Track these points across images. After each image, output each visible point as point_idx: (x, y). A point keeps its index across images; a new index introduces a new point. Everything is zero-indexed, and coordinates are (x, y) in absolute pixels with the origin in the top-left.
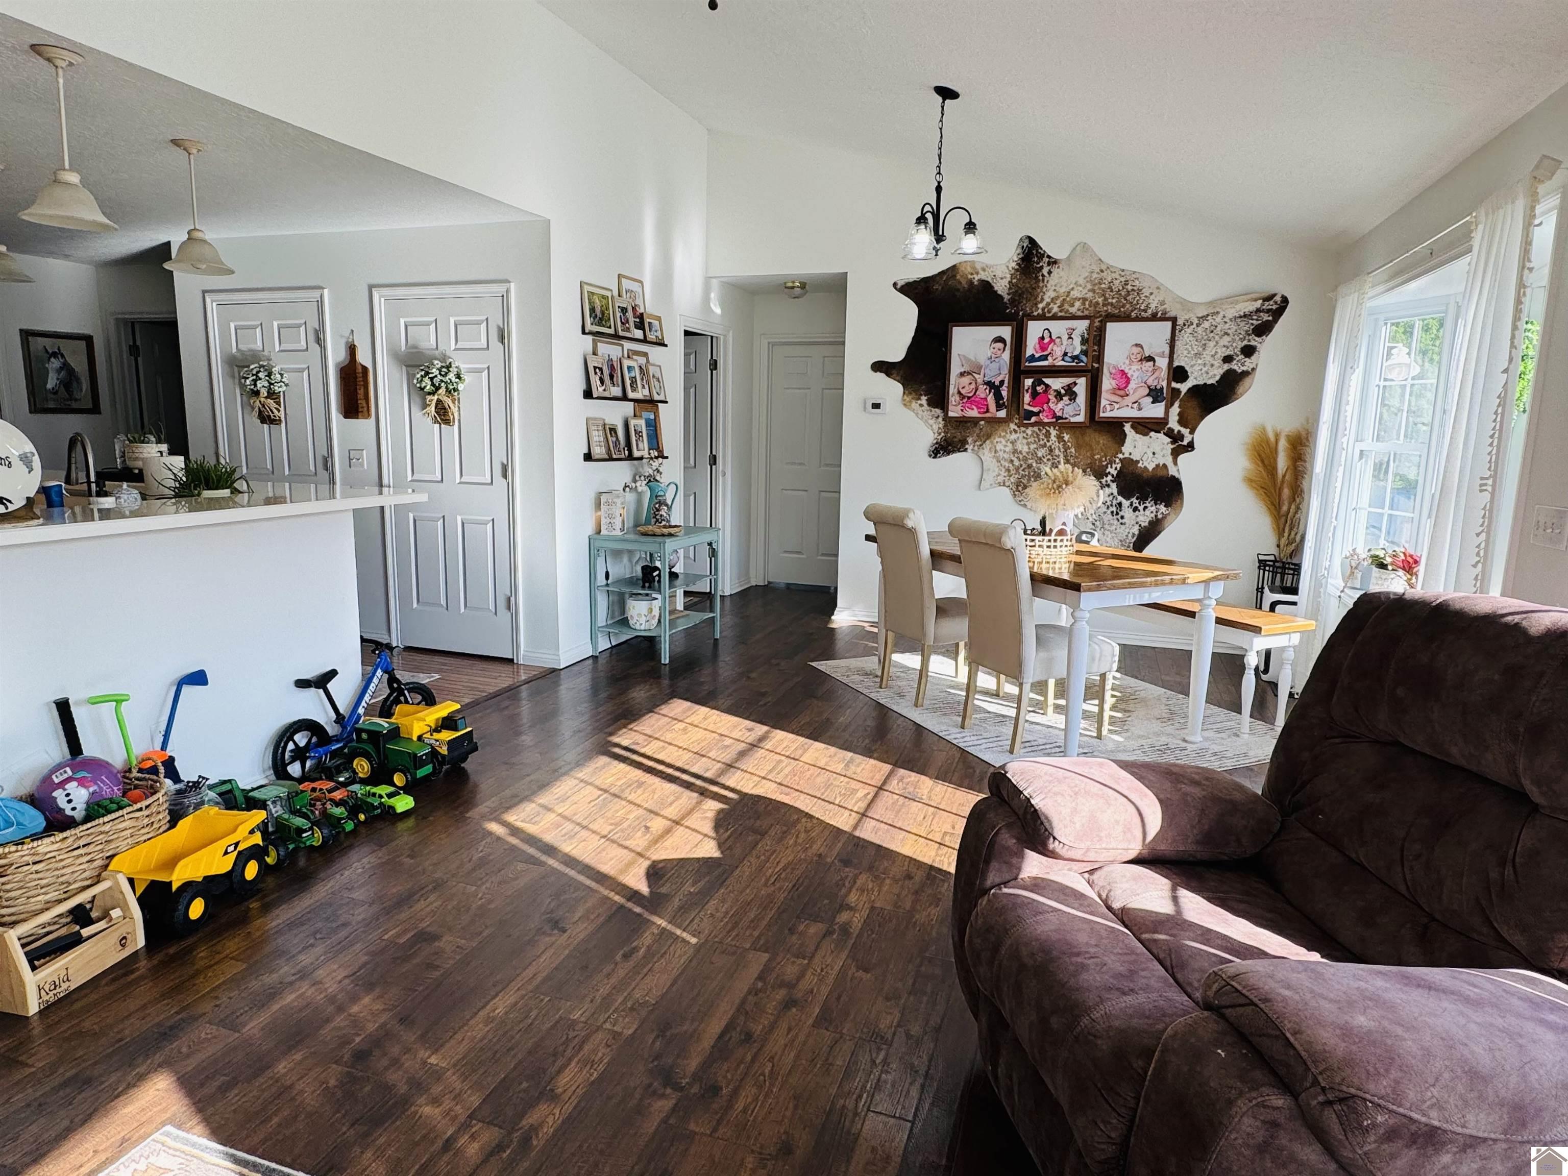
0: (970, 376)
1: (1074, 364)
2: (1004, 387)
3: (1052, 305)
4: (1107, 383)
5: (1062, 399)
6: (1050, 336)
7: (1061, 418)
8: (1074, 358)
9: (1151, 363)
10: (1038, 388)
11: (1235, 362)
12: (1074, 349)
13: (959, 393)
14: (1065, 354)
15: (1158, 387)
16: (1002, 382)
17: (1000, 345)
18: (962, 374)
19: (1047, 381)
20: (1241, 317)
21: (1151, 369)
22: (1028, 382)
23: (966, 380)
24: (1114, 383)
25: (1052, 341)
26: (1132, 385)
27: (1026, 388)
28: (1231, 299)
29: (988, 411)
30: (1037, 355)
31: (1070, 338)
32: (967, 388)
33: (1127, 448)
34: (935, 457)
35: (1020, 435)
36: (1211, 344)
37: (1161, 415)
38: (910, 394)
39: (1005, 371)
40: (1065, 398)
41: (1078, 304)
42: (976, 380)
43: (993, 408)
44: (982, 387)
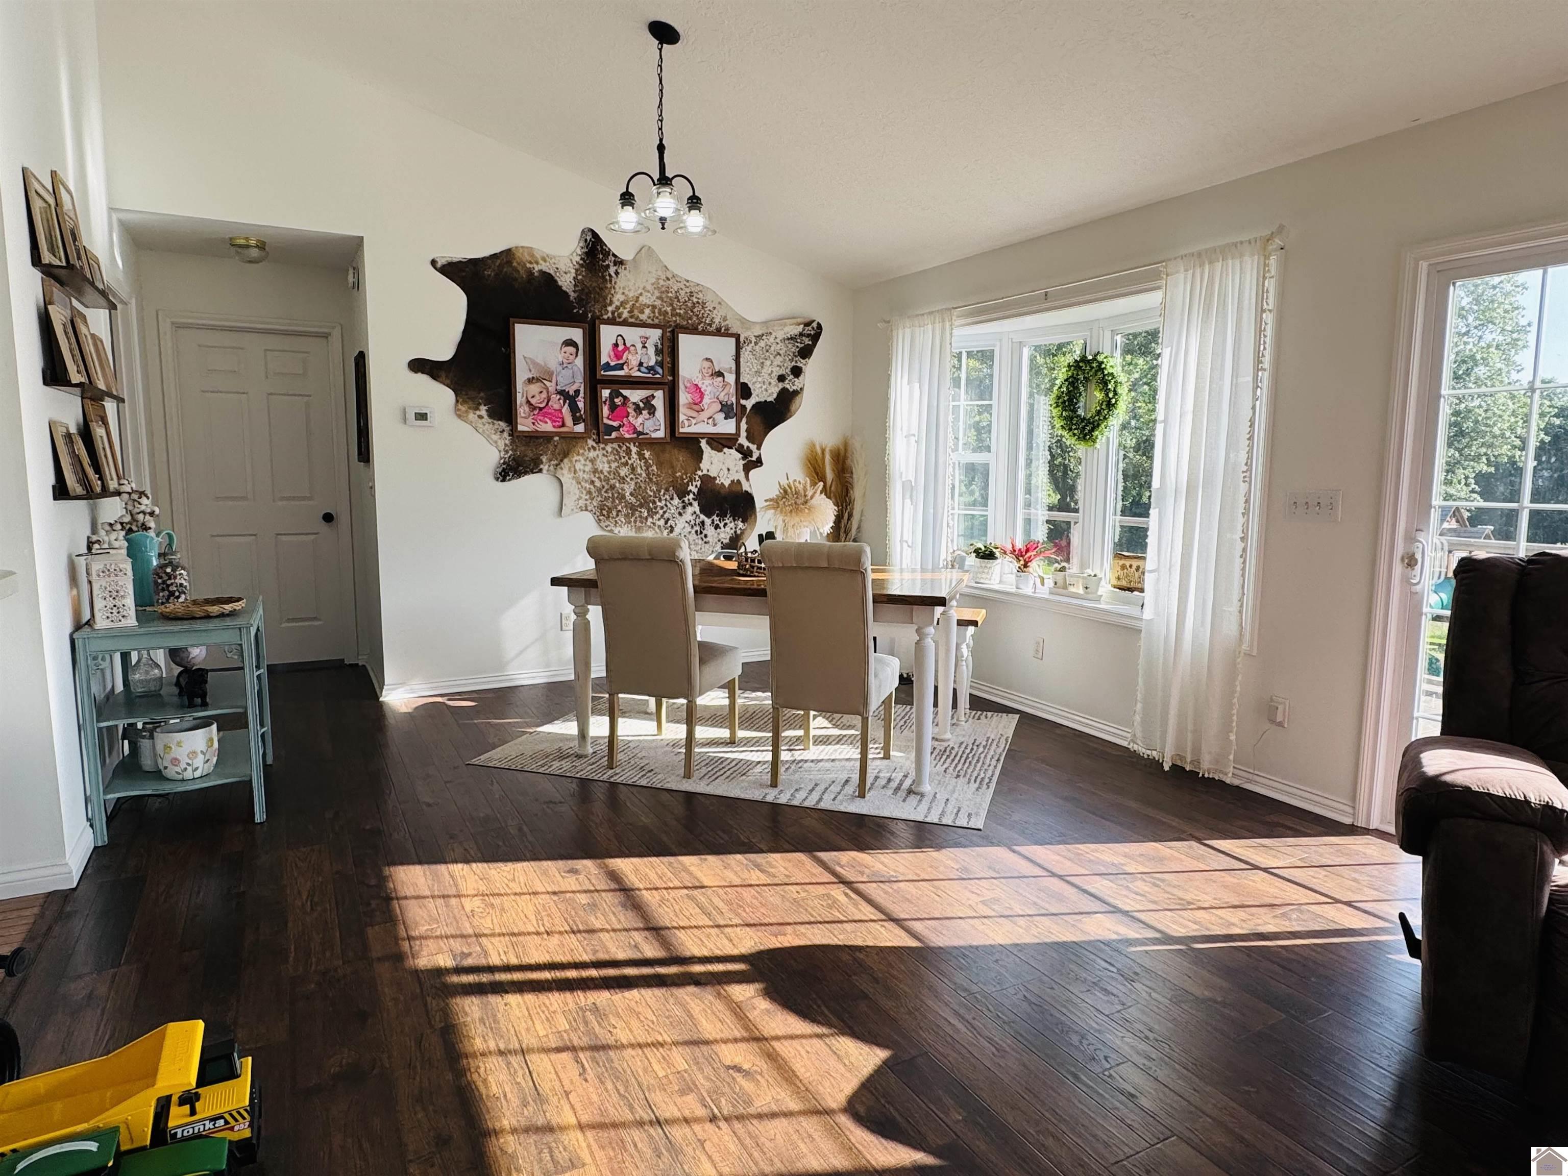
0: (539, 384)
1: (650, 375)
2: (579, 398)
3: (621, 310)
4: (684, 398)
5: (641, 413)
6: (625, 344)
7: (642, 433)
8: (650, 369)
9: (721, 379)
10: (616, 400)
11: (787, 381)
12: (649, 359)
13: (528, 402)
14: (641, 364)
15: (729, 403)
16: (577, 392)
17: (572, 349)
18: (530, 381)
19: (625, 392)
20: (788, 339)
21: (721, 385)
22: (606, 393)
23: (534, 388)
24: (689, 396)
25: (626, 349)
26: (706, 400)
27: (604, 399)
28: (781, 320)
29: (563, 425)
30: (612, 364)
31: (644, 347)
32: (537, 397)
33: (705, 465)
34: (503, 480)
35: (600, 453)
36: (768, 363)
37: (734, 431)
38: (464, 402)
39: (580, 379)
40: (645, 412)
41: (647, 311)
42: (547, 389)
43: (569, 421)
44: (555, 397)
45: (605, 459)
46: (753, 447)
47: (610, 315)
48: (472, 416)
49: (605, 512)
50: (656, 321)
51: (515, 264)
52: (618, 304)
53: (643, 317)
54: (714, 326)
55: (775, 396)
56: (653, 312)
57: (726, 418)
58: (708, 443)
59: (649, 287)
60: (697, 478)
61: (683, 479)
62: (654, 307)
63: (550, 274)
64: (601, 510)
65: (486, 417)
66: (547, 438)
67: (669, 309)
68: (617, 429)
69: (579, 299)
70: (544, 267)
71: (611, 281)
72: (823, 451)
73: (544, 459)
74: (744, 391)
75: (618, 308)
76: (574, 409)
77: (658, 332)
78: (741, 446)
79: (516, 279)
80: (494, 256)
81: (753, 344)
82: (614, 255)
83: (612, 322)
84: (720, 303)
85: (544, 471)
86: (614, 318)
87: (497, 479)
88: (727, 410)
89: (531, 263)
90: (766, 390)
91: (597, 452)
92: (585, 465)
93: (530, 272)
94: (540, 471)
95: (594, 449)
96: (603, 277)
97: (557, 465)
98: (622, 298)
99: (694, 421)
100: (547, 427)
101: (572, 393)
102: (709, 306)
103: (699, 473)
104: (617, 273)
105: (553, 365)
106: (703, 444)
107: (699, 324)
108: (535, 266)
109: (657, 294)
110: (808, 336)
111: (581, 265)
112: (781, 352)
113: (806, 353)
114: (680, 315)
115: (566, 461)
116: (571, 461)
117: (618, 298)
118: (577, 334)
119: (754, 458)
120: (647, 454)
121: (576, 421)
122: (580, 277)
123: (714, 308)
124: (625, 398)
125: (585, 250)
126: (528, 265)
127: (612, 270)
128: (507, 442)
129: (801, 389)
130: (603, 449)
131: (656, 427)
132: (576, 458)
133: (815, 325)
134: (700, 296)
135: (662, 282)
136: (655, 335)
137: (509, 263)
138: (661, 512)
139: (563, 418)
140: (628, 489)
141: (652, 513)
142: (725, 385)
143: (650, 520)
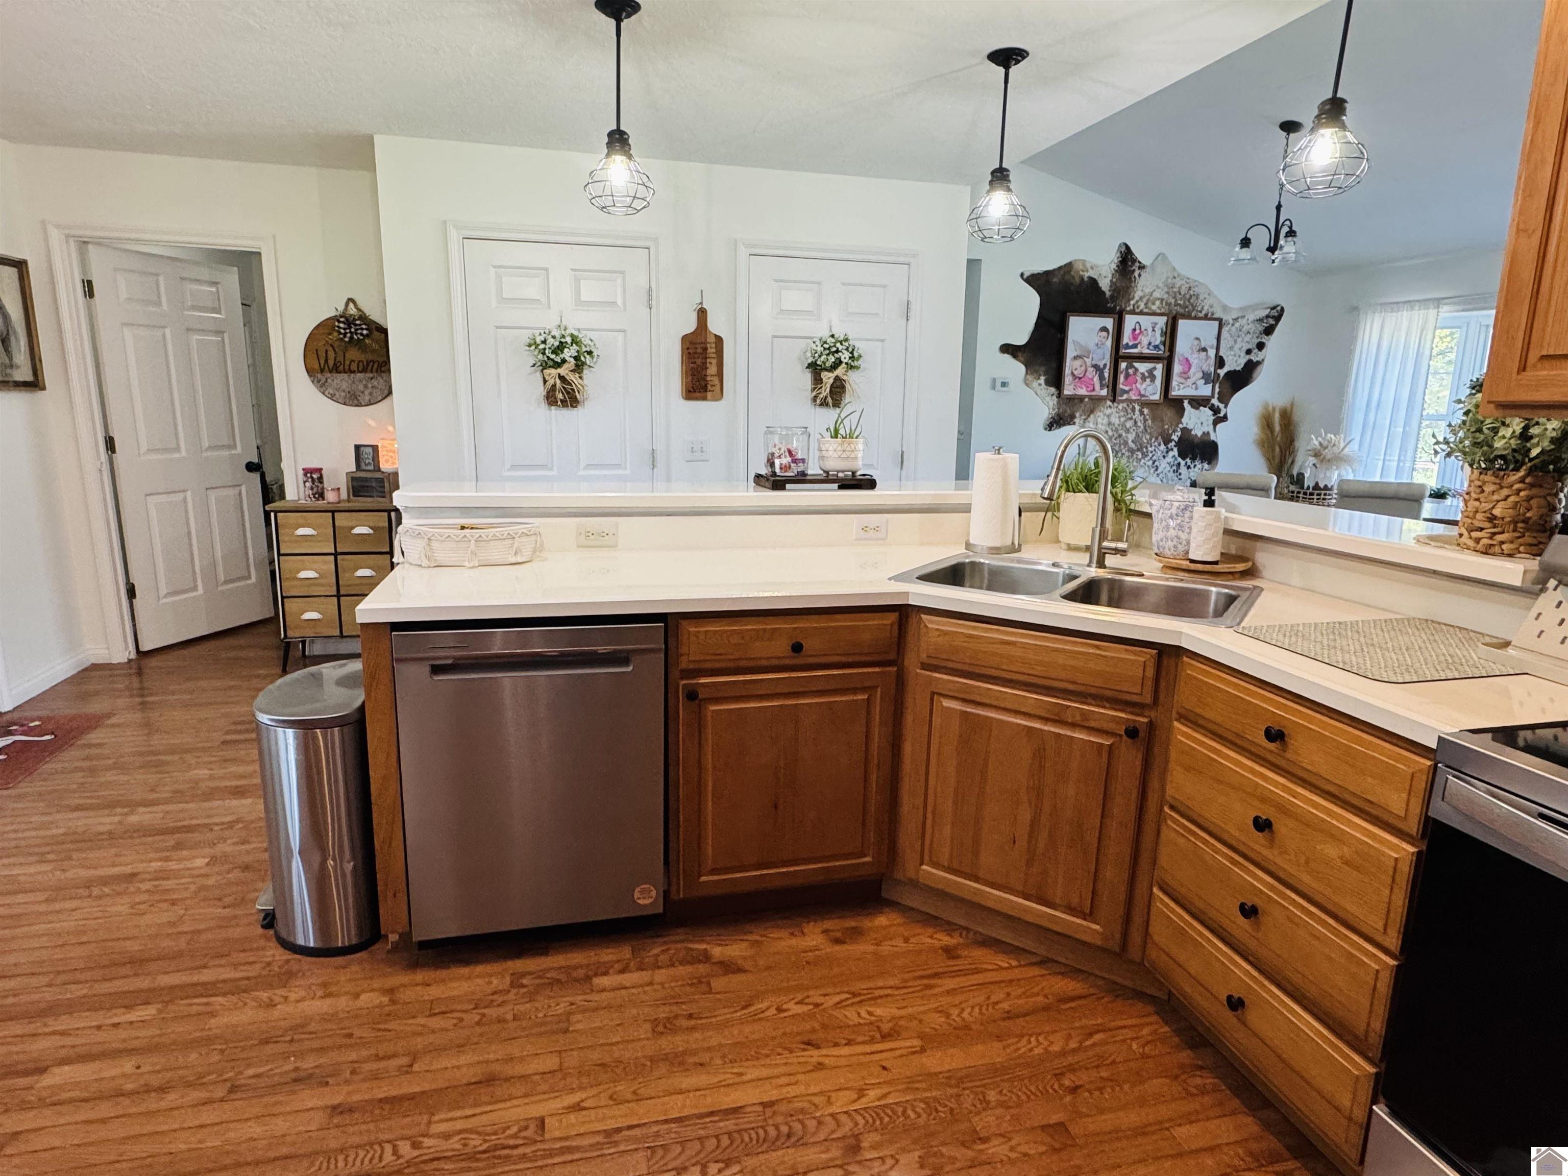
0: (1080, 360)
1: (1155, 352)
2: (1106, 370)
5: (1146, 381)
6: (1140, 329)
9: (1205, 353)
10: (1130, 371)
12: (1156, 339)
15: (1208, 372)
21: (1204, 358)
27: (1122, 371)
32: (1079, 370)
36: (1239, 340)
37: (1210, 394)
38: (1032, 374)
39: (1108, 356)
40: (1148, 380)
41: (1158, 303)
42: (1085, 363)
43: (1097, 386)
44: (1091, 369)
46: (1222, 406)
48: (1035, 384)
50: (1163, 311)
51: (1072, 273)
54: (1204, 312)
56: (1162, 303)
57: (1205, 384)
59: (1161, 285)
61: (1168, 430)
62: (1162, 300)
66: (1081, 399)
68: (1127, 392)
70: (1092, 273)
72: (1274, 409)
73: (1078, 415)
74: (1220, 362)
75: (1137, 302)
76: (1101, 378)
77: (1164, 319)
78: (1213, 405)
79: (1072, 284)
80: (1060, 268)
82: (1139, 262)
88: (1207, 378)
95: (1110, 407)
96: (1130, 278)
99: (1182, 386)
100: (1083, 391)
101: (1102, 366)
102: (1201, 297)
105: (1092, 346)
109: (1166, 290)
110: (1273, 317)
111: (1116, 271)
114: (1180, 305)
115: (1092, 416)
117: (1138, 294)
119: (1222, 415)
120: (1146, 411)
121: (1102, 387)
124: (1136, 370)
126: (1081, 273)
127: (1136, 274)
129: (1263, 360)
131: (1153, 391)
132: (1099, 414)
134: (1196, 289)
135: (1170, 280)
139: (1093, 385)
140: (1131, 437)
141: (1145, 455)
142: (1208, 357)
143: (1143, 461)
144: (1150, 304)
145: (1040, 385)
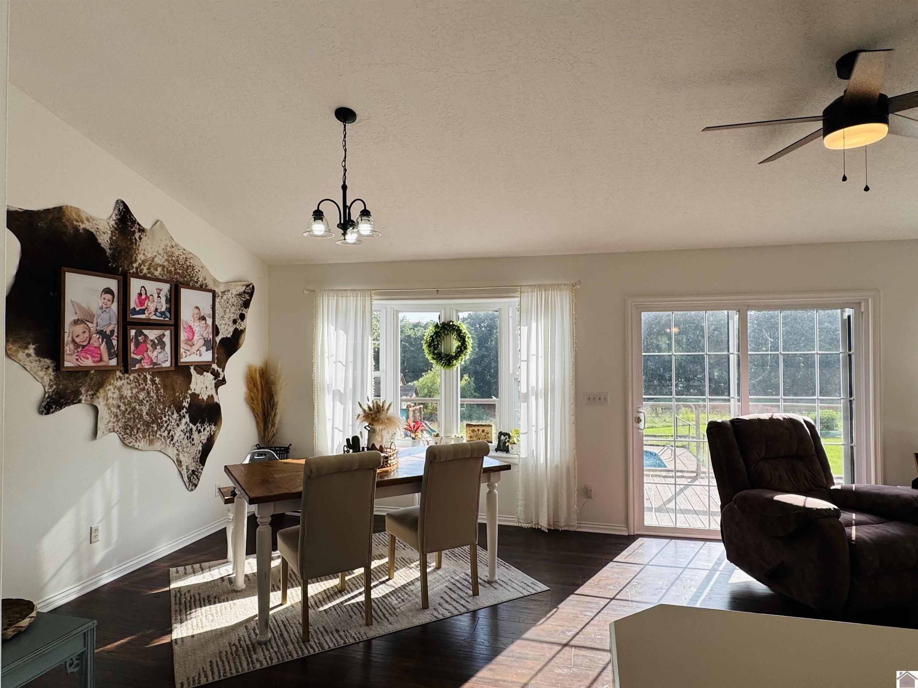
0: (82, 325)
1: (162, 319)
2: (114, 337)
3: (142, 267)
4: (183, 336)
5: (156, 348)
6: (146, 294)
7: (155, 364)
8: (162, 313)
9: (204, 322)
10: (140, 338)
11: (237, 324)
12: (162, 306)
13: (73, 341)
14: (156, 310)
15: (209, 339)
16: (112, 332)
17: (109, 296)
18: (76, 322)
19: (146, 332)
20: (238, 295)
21: (204, 326)
22: (133, 332)
23: (79, 329)
24: (186, 334)
25: (147, 298)
26: (196, 337)
27: (131, 338)
28: (235, 282)
29: (101, 360)
30: (138, 309)
31: (159, 297)
32: (81, 337)
33: (192, 386)
34: (48, 413)
35: (124, 381)
36: (228, 311)
37: (211, 360)
38: (15, 342)
39: (114, 321)
40: (158, 347)
41: (159, 269)
42: (89, 329)
43: (105, 357)
44: (95, 336)
45: (129, 386)
46: (220, 370)
47: (134, 269)
48: (21, 355)
49: (128, 431)
50: (165, 277)
51: (64, 220)
52: (140, 261)
53: (157, 273)
54: (199, 283)
55: (231, 333)
56: (163, 270)
57: (207, 350)
58: (195, 369)
59: (161, 252)
60: (188, 396)
61: (179, 397)
62: (163, 267)
63: (92, 233)
64: (126, 429)
65: (33, 355)
66: (84, 372)
67: (173, 269)
69: (113, 255)
70: (88, 226)
71: (136, 244)
73: (82, 390)
74: (216, 331)
75: (140, 265)
76: (109, 346)
77: (168, 286)
78: (213, 369)
79: (64, 233)
81: (220, 298)
82: (139, 224)
83: (137, 276)
84: (202, 268)
85: (83, 402)
86: (137, 273)
87: (41, 413)
88: (208, 345)
89: (77, 221)
90: (227, 330)
91: (123, 381)
92: (113, 393)
93: (76, 229)
94: (80, 401)
95: (121, 378)
96: (131, 239)
97: (93, 395)
98: (143, 258)
99: (188, 353)
100: (88, 362)
101: (108, 333)
102: (196, 269)
103: (190, 392)
104: (140, 238)
105: (94, 309)
106: (192, 370)
107: (190, 281)
108: (81, 224)
109: (166, 257)
110: (248, 293)
111: (116, 229)
112: (235, 304)
113: (246, 304)
114: (179, 273)
115: (101, 391)
116: (105, 391)
117: (141, 257)
118: (113, 284)
119: (221, 378)
121: (111, 356)
122: (114, 238)
123: (199, 271)
124: (146, 336)
125: (119, 217)
127: (137, 235)
128: (52, 377)
129: (245, 329)
130: (128, 378)
131: (165, 359)
132: (109, 387)
133: (251, 286)
134: (191, 261)
135: (169, 249)
136: (166, 287)
137: (60, 219)
138: (165, 425)
139: (101, 354)
140: (145, 409)
142: (207, 326)
143: (159, 433)
144: (152, 270)
145: (28, 355)
